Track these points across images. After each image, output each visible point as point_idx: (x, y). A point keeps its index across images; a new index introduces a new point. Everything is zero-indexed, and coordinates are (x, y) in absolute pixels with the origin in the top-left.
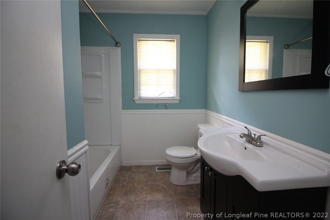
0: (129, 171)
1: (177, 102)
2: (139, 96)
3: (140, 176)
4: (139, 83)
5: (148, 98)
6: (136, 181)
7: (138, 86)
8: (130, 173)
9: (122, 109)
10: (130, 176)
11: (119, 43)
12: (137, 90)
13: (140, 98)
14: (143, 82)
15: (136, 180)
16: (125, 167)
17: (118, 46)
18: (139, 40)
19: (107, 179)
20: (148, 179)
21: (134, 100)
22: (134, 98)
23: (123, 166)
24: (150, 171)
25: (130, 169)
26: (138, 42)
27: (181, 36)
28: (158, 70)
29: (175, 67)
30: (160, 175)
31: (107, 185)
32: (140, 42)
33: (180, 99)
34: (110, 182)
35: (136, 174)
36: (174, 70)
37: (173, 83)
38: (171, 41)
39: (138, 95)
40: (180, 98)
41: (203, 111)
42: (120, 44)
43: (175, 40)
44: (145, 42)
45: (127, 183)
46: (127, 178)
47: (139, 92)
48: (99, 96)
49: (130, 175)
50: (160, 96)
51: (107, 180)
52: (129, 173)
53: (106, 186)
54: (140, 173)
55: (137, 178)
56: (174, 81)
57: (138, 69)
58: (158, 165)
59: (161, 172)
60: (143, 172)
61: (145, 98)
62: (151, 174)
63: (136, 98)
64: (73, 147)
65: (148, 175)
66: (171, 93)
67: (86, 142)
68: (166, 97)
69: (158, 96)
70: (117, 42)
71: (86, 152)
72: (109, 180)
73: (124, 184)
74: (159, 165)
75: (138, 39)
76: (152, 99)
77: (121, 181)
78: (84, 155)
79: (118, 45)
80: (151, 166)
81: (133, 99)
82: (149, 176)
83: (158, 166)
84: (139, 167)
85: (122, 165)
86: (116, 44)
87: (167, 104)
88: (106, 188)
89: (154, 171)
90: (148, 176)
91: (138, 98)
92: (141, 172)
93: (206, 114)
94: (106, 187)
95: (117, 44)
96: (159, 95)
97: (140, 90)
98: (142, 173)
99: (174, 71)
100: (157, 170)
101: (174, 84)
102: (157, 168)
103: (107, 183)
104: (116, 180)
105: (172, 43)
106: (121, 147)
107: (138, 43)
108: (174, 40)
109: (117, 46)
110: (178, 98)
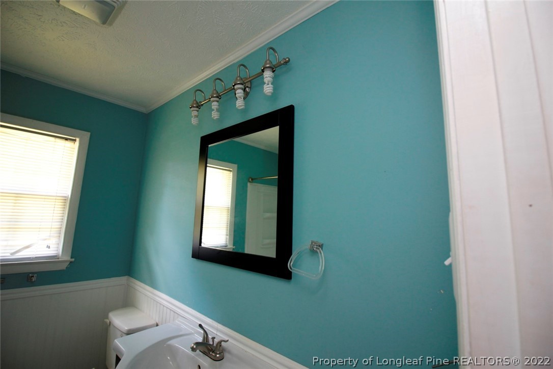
1: (64, 267)
27: (91, 135)
29: (69, 192)
33: (73, 260)
36: (65, 197)
37: (56, 225)
38: (66, 139)
40: (71, 258)
41: (123, 280)
43: (78, 140)
50: (16, 255)
66: (49, 247)
68: (34, 256)
69: (9, 255)
87: (34, 273)
93: (128, 285)
99: (65, 200)
105: (69, 144)
108: (75, 140)
110: (68, 258)
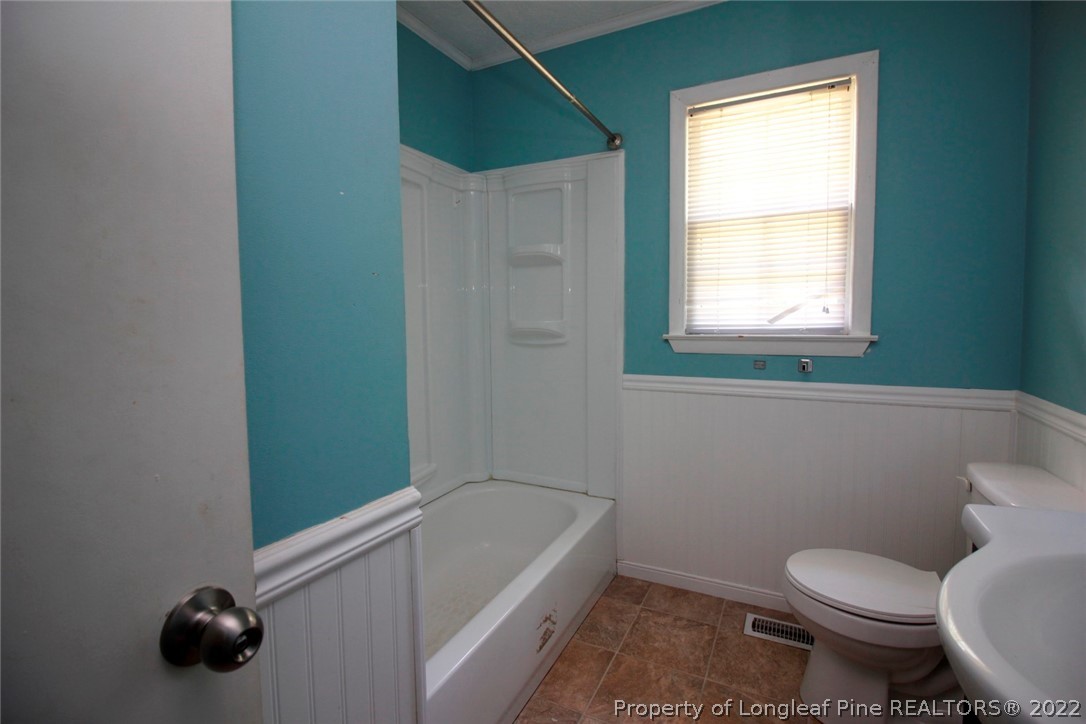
0: (639, 603)
1: (859, 350)
2: (686, 323)
3: (676, 636)
4: (689, 275)
5: (722, 332)
6: (656, 650)
7: (683, 285)
8: (642, 610)
9: (625, 372)
10: (636, 623)
11: (620, 135)
12: (681, 302)
13: (690, 331)
14: (704, 269)
15: (656, 645)
16: (630, 581)
17: (617, 148)
18: (692, 113)
19: (547, 619)
20: (706, 658)
21: (667, 341)
22: (668, 333)
23: (622, 577)
24: (719, 626)
25: (643, 595)
26: (688, 118)
27: (881, 55)
28: (767, 219)
29: (850, 198)
30: (761, 655)
31: (545, 640)
32: (696, 119)
33: (875, 338)
34: (558, 630)
35: (662, 620)
36: (846, 209)
37: (835, 267)
38: (832, 86)
39: (683, 320)
40: (872, 334)
41: (1008, 398)
42: (622, 140)
43: (854, 78)
44: (716, 112)
45: (622, 651)
46: (628, 628)
47: (686, 307)
48: (550, 324)
49: (639, 617)
50: (776, 323)
51: (545, 621)
52: (638, 608)
53: (540, 643)
54: (678, 623)
55: (664, 641)
56: (845, 260)
57: (687, 220)
58: (755, 607)
59: (765, 642)
60: (689, 621)
61: (712, 332)
62: (722, 639)
63: (676, 331)
64: (342, 514)
65: (707, 637)
66: (827, 310)
67: (410, 494)
69: (766, 323)
70: (613, 132)
71: (409, 531)
72: (554, 623)
73: (610, 649)
74: (762, 609)
75: (689, 108)
76: (740, 337)
77: (603, 635)
78: (401, 543)
79: (618, 142)
80: (728, 602)
81: (665, 336)
82: (710, 645)
83: (755, 609)
84: (678, 594)
85: (620, 573)
86: (608, 142)
87: (806, 357)
88: (538, 652)
89: (735, 628)
90: (709, 643)
91: (682, 333)
92: (681, 619)
93: (1023, 416)
94: (541, 648)
95: (611, 141)
96: (771, 321)
97: (690, 302)
98: (685, 622)
99: (846, 214)
100: (748, 630)
101: (844, 273)
102: (750, 618)
103: (545, 633)
104: (587, 625)
105: (837, 95)
106: (615, 504)
107: (688, 123)
108: (849, 81)
109: (611, 150)
110: (866, 334)
